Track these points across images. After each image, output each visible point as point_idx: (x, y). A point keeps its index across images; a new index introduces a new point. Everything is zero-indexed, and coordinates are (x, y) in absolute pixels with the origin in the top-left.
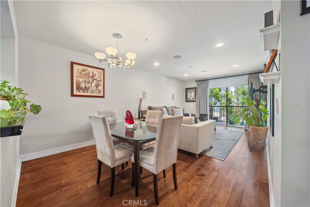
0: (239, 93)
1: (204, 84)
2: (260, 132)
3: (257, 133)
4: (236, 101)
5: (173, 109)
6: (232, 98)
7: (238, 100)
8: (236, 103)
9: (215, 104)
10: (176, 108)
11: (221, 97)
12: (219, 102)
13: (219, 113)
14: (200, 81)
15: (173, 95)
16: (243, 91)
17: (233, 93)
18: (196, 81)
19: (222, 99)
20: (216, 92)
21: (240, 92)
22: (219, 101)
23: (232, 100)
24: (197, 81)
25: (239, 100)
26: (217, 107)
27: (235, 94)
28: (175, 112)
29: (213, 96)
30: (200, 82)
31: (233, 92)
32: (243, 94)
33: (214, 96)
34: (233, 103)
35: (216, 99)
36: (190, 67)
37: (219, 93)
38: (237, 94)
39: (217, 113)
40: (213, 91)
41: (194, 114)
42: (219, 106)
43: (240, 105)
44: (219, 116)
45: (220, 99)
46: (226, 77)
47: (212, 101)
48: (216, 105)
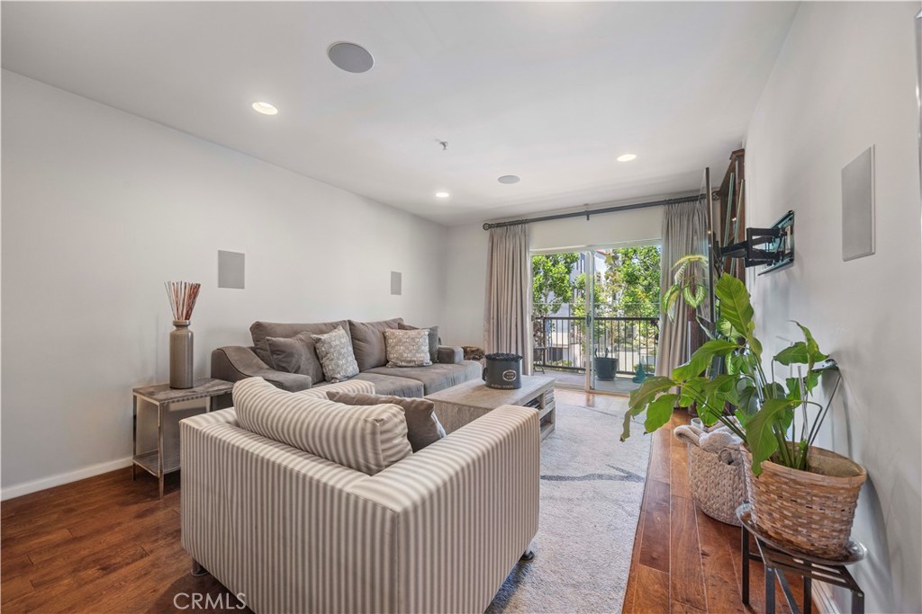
0: (617, 277)
1: (515, 236)
2: (822, 506)
3: (803, 510)
4: (610, 300)
5: (389, 331)
6: (601, 294)
7: (614, 298)
8: (610, 306)
9: (556, 309)
10: (401, 327)
11: (573, 290)
12: (567, 305)
13: (566, 334)
14: (499, 225)
15: (396, 278)
16: (627, 274)
17: (603, 279)
18: (487, 227)
19: (573, 295)
20: (559, 276)
21: (620, 276)
22: (565, 300)
23: (600, 298)
24: (490, 226)
25: (617, 297)
26: (560, 321)
27: (608, 281)
28: (396, 345)
29: (550, 286)
30: (499, 230)
31: (603, 275)
32: (627, 282)
33: (553, 286)
34: (602, 306)
35: (559, 295)
36: (444, 144)
37: (567, 276)
38: (614, 282)
39: (560, 334)
40: (551, 271)
41: (478, 350)
42: (568, 316)
43: (620, 313)
44: (566, 342)
45: (569, 294)
46: (588, 214)
47: (549, 301)
48: (558, 315)
